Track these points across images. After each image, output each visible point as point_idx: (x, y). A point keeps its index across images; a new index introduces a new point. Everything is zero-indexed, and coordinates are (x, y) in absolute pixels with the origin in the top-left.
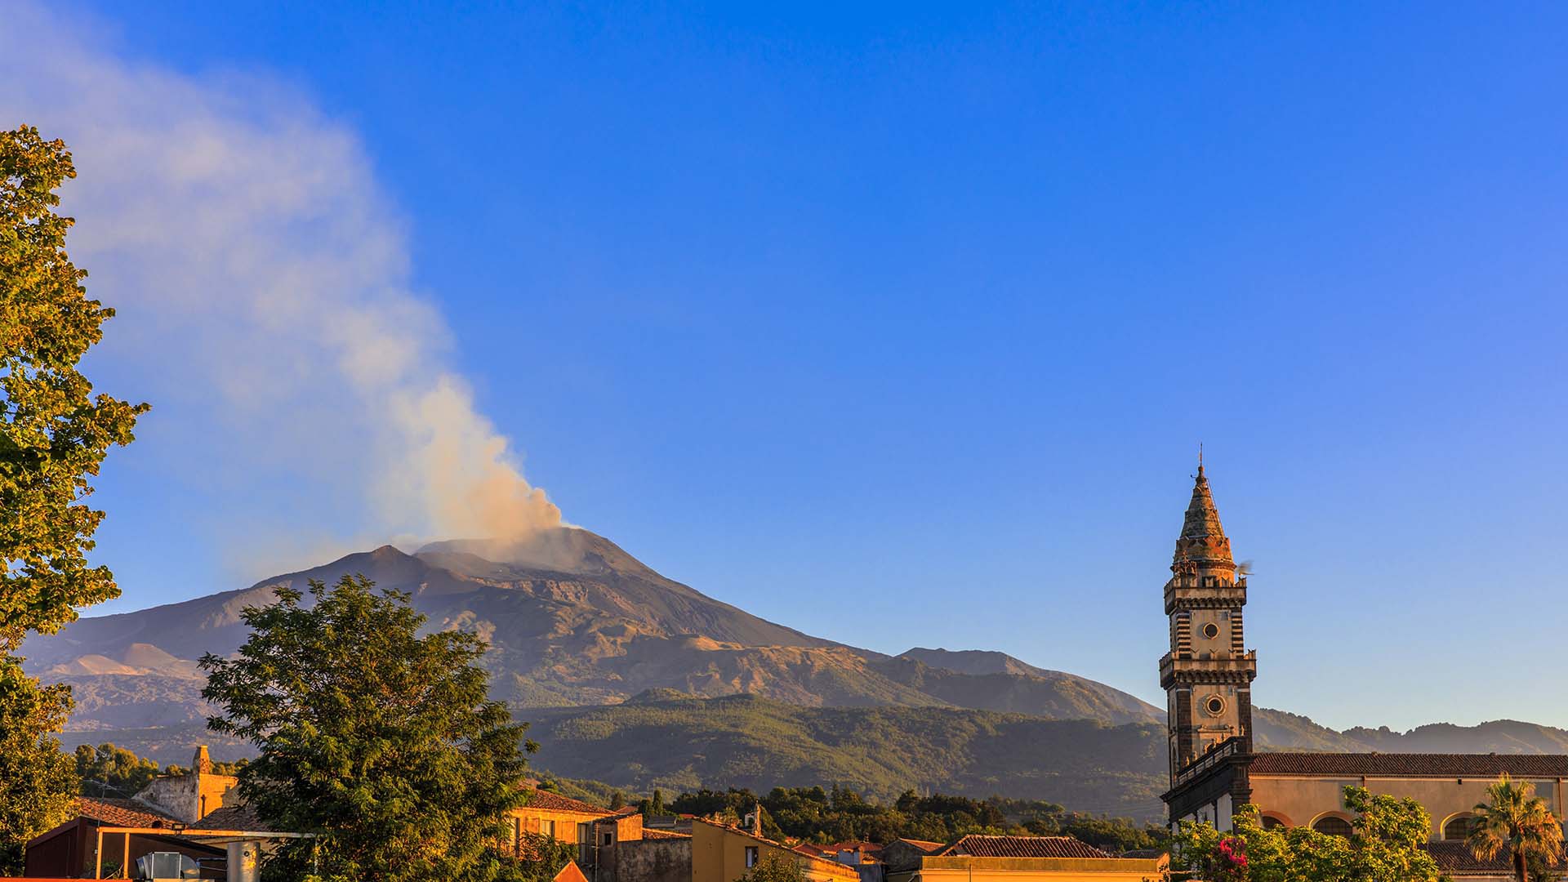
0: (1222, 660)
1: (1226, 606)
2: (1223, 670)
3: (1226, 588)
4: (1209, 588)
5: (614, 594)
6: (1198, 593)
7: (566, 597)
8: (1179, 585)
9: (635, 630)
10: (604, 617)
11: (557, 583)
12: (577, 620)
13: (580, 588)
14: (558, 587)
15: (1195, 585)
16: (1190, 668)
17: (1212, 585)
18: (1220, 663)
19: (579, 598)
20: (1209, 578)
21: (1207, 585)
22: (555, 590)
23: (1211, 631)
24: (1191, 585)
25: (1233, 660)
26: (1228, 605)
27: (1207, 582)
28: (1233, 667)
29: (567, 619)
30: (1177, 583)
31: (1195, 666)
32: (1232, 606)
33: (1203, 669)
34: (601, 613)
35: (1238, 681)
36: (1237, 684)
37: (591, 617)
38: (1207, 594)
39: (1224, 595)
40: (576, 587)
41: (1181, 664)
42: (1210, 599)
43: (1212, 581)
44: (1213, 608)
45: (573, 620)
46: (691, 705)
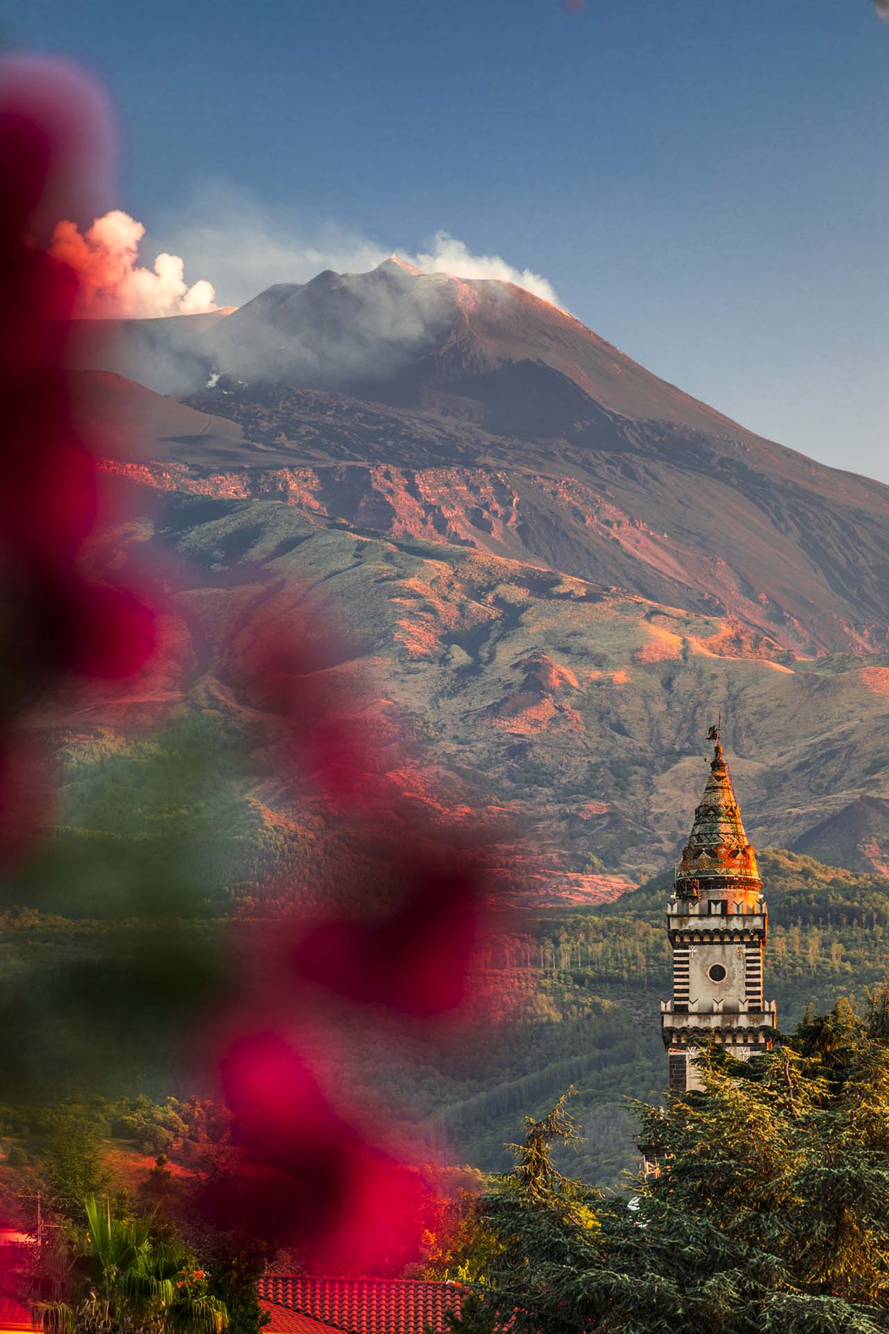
0: (731, 1012)
1: (739, 940)
2: (730, 1027)
3: (738, 915)
4: (716, 915)
5: (611, 511)
6: (700, 922)
7: (441, 524)
8: (675, 912)
9: (676, 640)
10: (566, 596)
11: (408, 475)
12: (474, 605)
13: (487, 491)
14: (412, 490)
15: (697, 912)
16: (685, 1024)
17: (719, 912)
18: (726, 1016)
19: (484, 526)
20: (716, 902)
21: (713, 913)
22: (402, 501)
23: (717, 973)
24: (691, 912)
25: (743, 1013)
26: (742, 938)
27: (713, 906)
28: (743, 1022)
29: (440, 605)
30: (672, 909)
31: (692, 1022)
32: (747, 939)
33: (702, 1025)
34: (558, 582)
35: (750, 1041)
36: (750, 1045)
37: (518, 594)
38: (713, 924)
39: (736, 924)
40: (474, 489)
41: (673, 1020)
42: (717, 931)
43: (719, 906)
44: (722, 943)
45: (461, 608)
46: (843, 909)
